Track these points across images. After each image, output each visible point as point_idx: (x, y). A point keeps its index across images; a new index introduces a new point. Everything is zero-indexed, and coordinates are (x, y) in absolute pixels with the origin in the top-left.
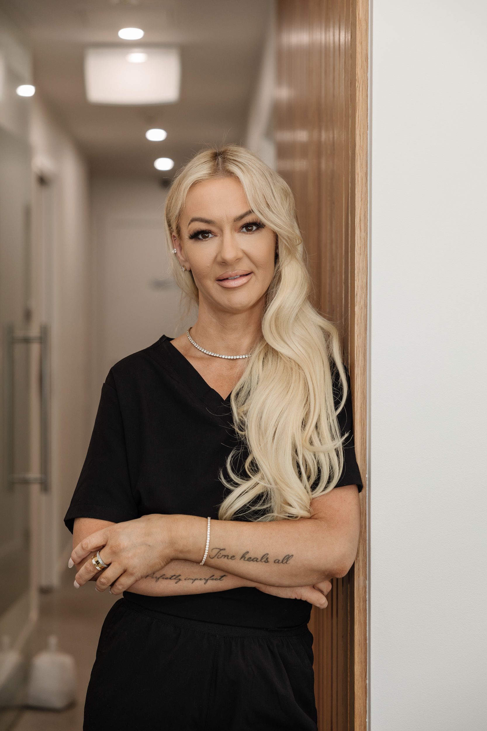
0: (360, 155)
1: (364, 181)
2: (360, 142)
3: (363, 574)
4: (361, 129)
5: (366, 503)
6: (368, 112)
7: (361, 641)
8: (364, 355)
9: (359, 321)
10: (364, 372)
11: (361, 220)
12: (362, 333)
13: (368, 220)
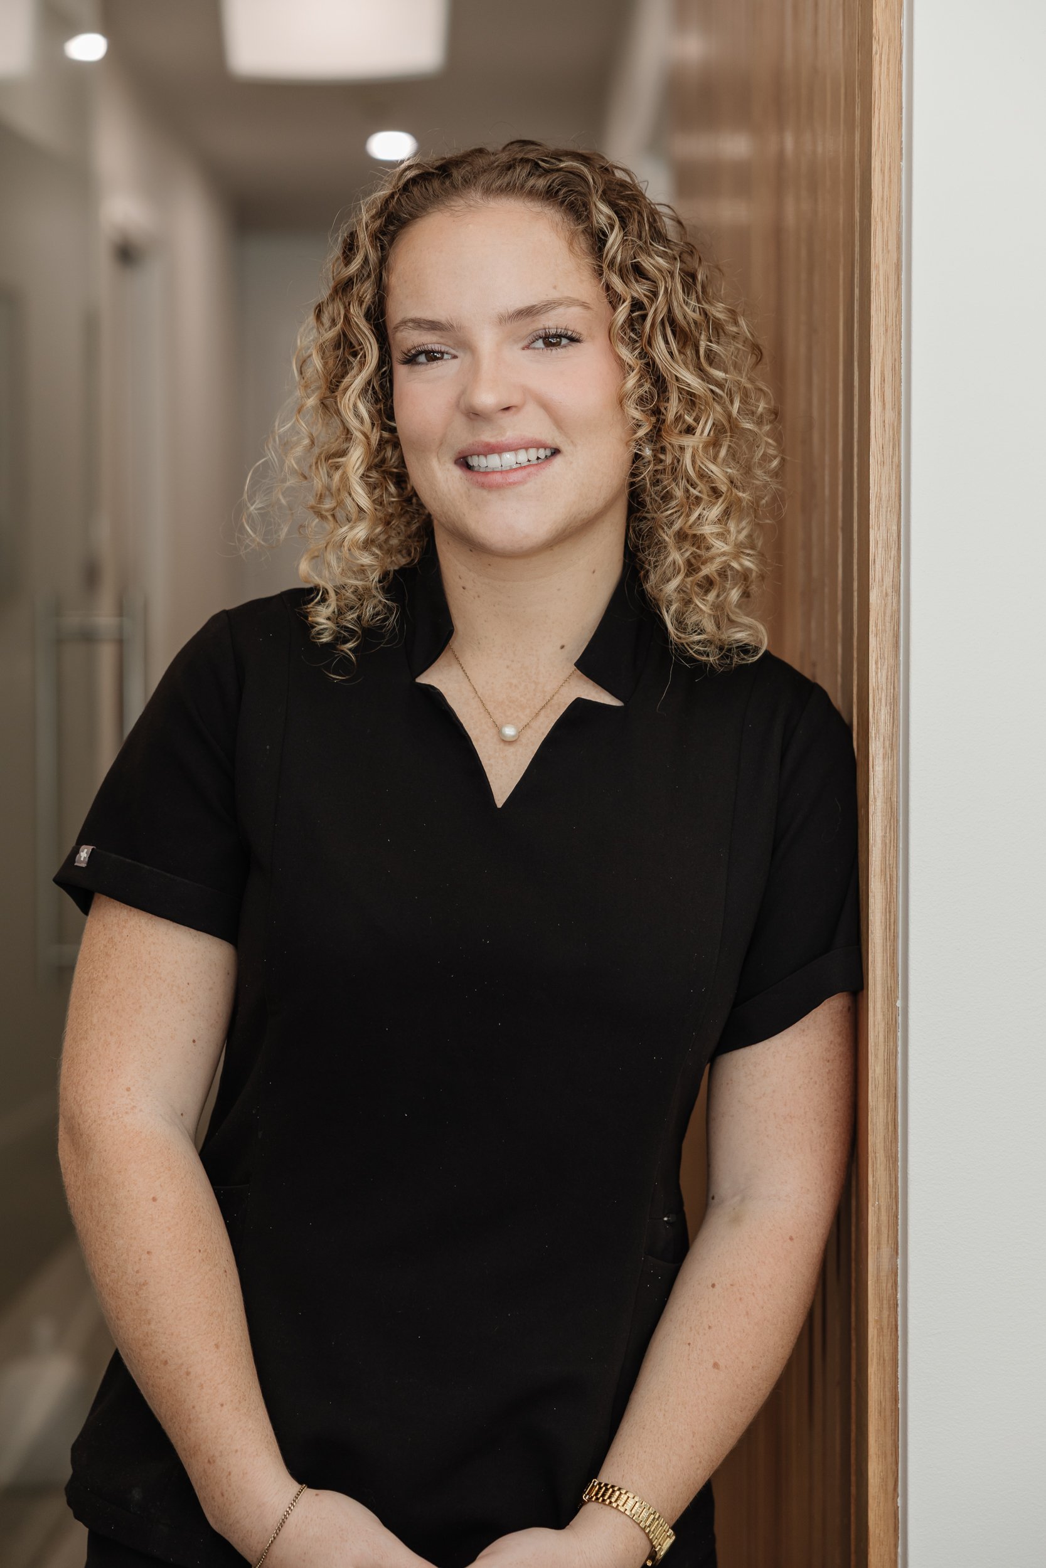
0: (882, 220)
1: (892, 285)
2: (883, 188)
3: (888, 1241)
4: (885, 157)
5: (896, 1069)
6: (901, 114)
7: (883, 1404)
8: (891, 707)
9: (880, 627)
10: (892, 749)
11: (884, 380)
12: (886, 654)
13: (901, 379)
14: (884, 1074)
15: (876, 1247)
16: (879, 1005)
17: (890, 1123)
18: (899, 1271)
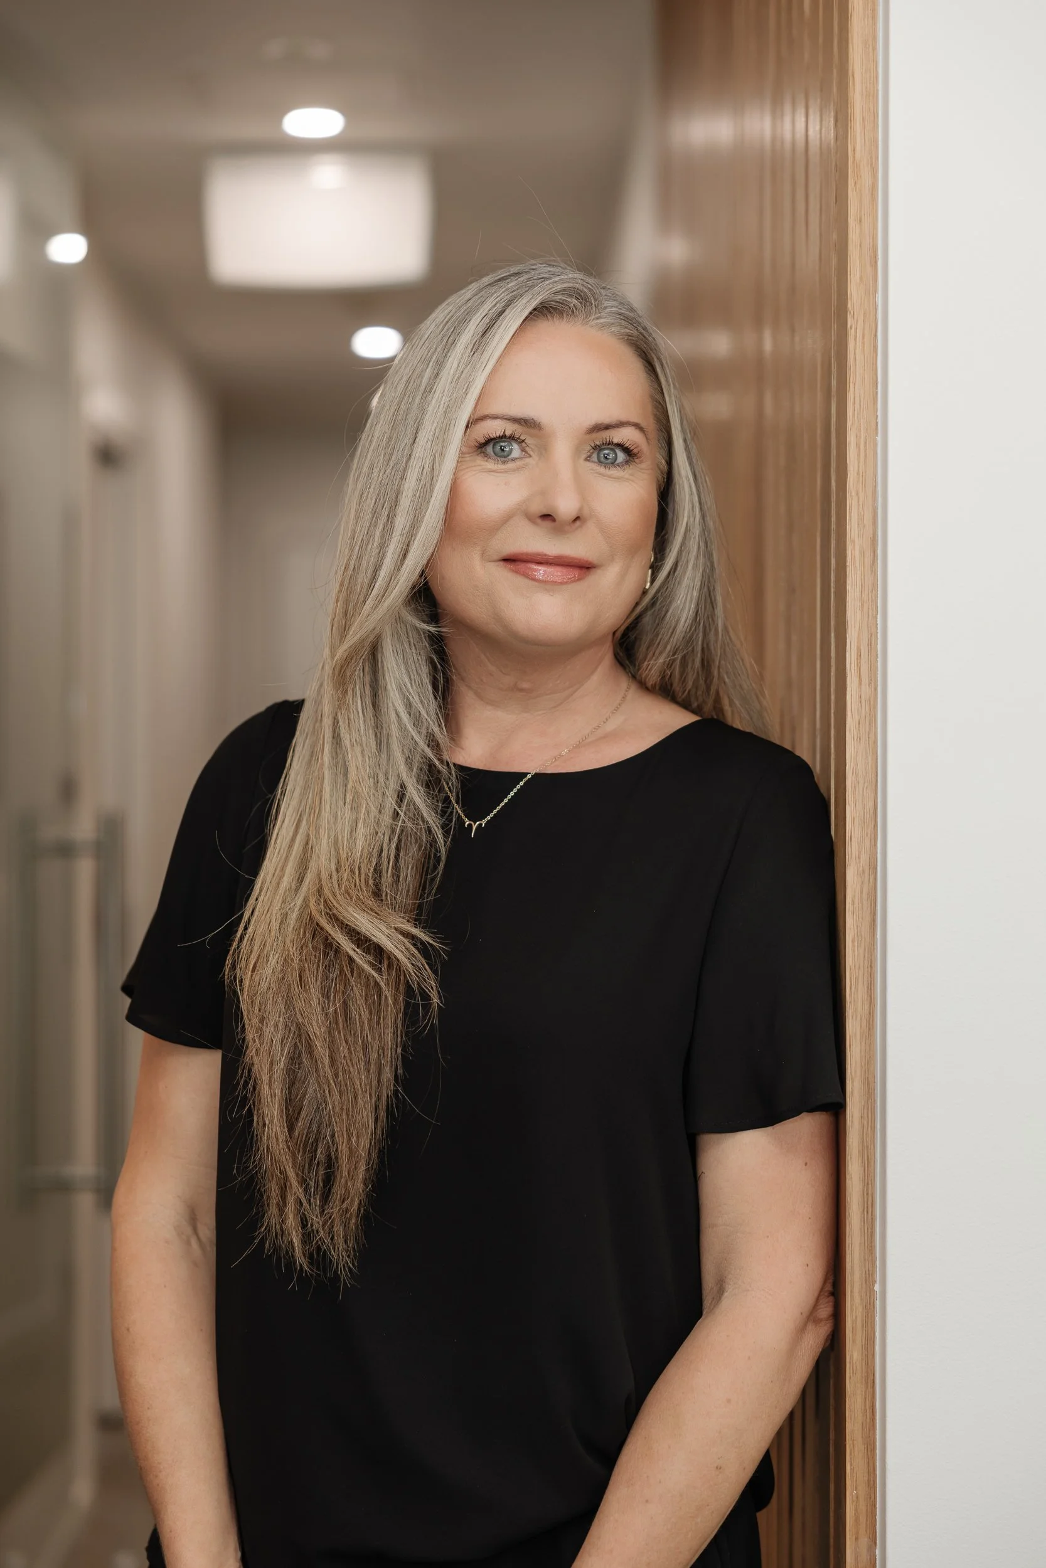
0: (857, 494)
1: (868, 560)
2: (859, 463)
3: (866, 1531)
4: (860, 432)
5: (874, 1354)
6: (877, 388)
8: (868, 987)
9: (856, 905)
10: (869, 1029)
11: (860, 655)
12: (863, 934)
13: (877, 655)
14: (862, 1359)
15: (854, 1538)
16: (856, 1290)
17: (868, 1411)
18: (877, 1562)
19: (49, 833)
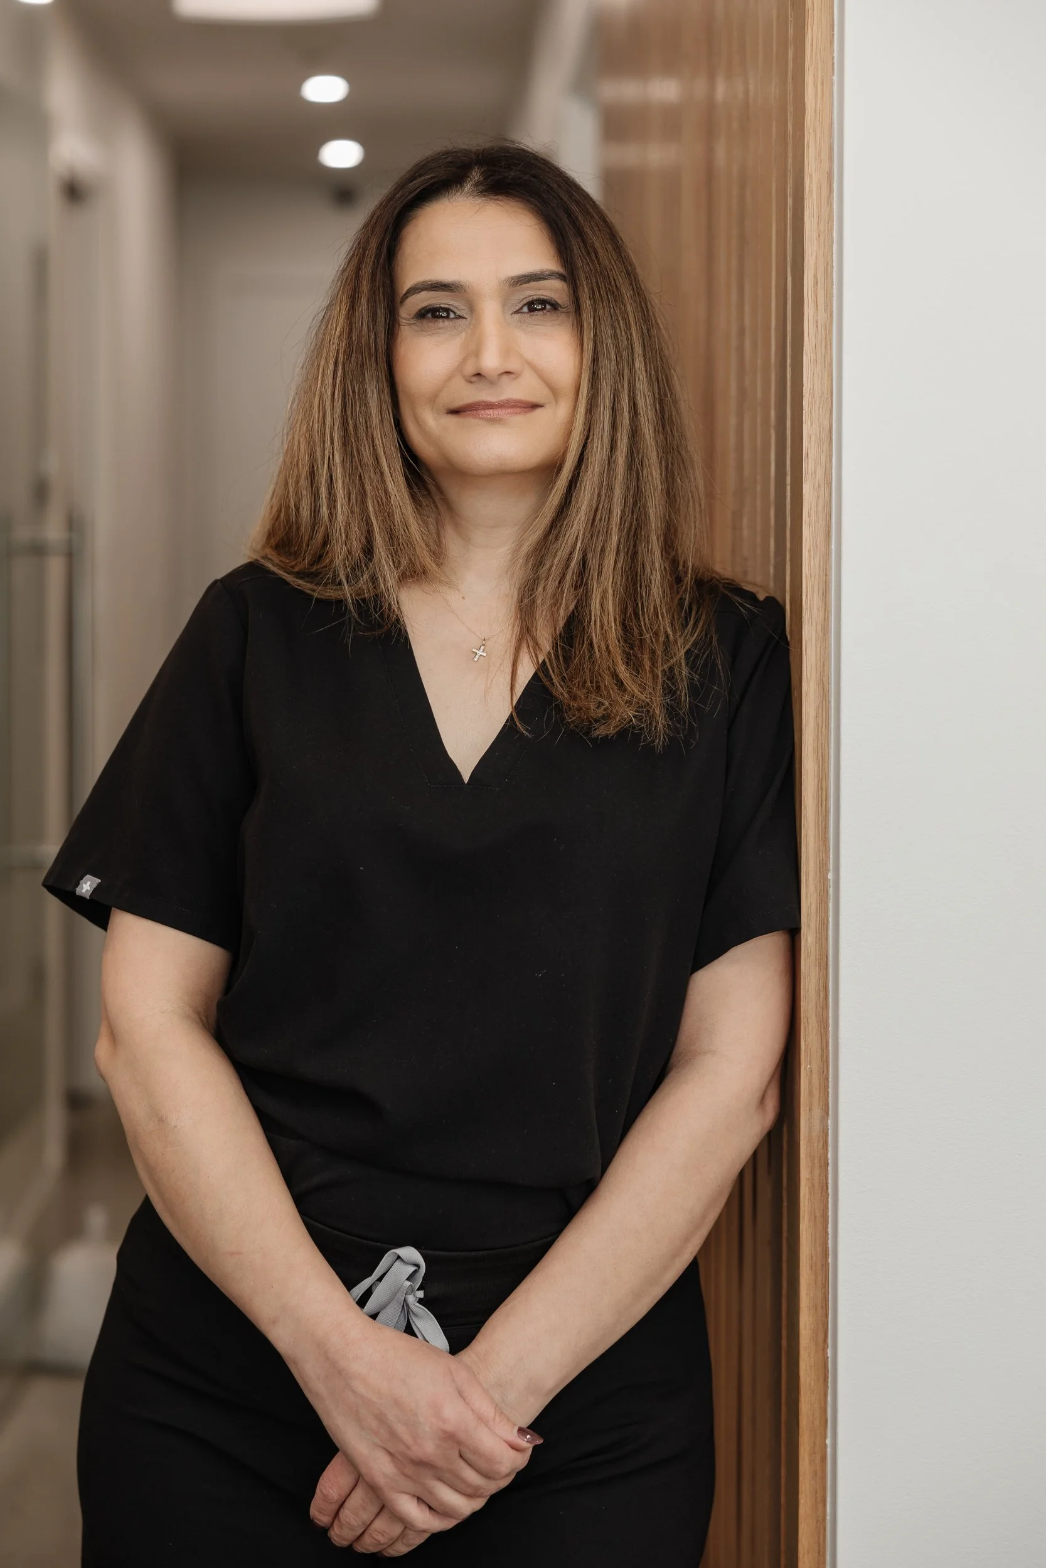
0: (815, 131)
1: (825, 191)
2: (816, 101)
3: (819, 1102)
4: (817, 71)
5: (827, 939)
6: (833, 31)
7: (814, 1260)
8: (823, 594)
9: (813, 518)
10: (824, 634)
11: (817, 282)
12: (818, 544)
13: (832, 282)
14: (816, 943)
15: (808, 1109)
16: (811, 877)
17: (821, 990)
18: (829, 1131)
19: (22, 534)
